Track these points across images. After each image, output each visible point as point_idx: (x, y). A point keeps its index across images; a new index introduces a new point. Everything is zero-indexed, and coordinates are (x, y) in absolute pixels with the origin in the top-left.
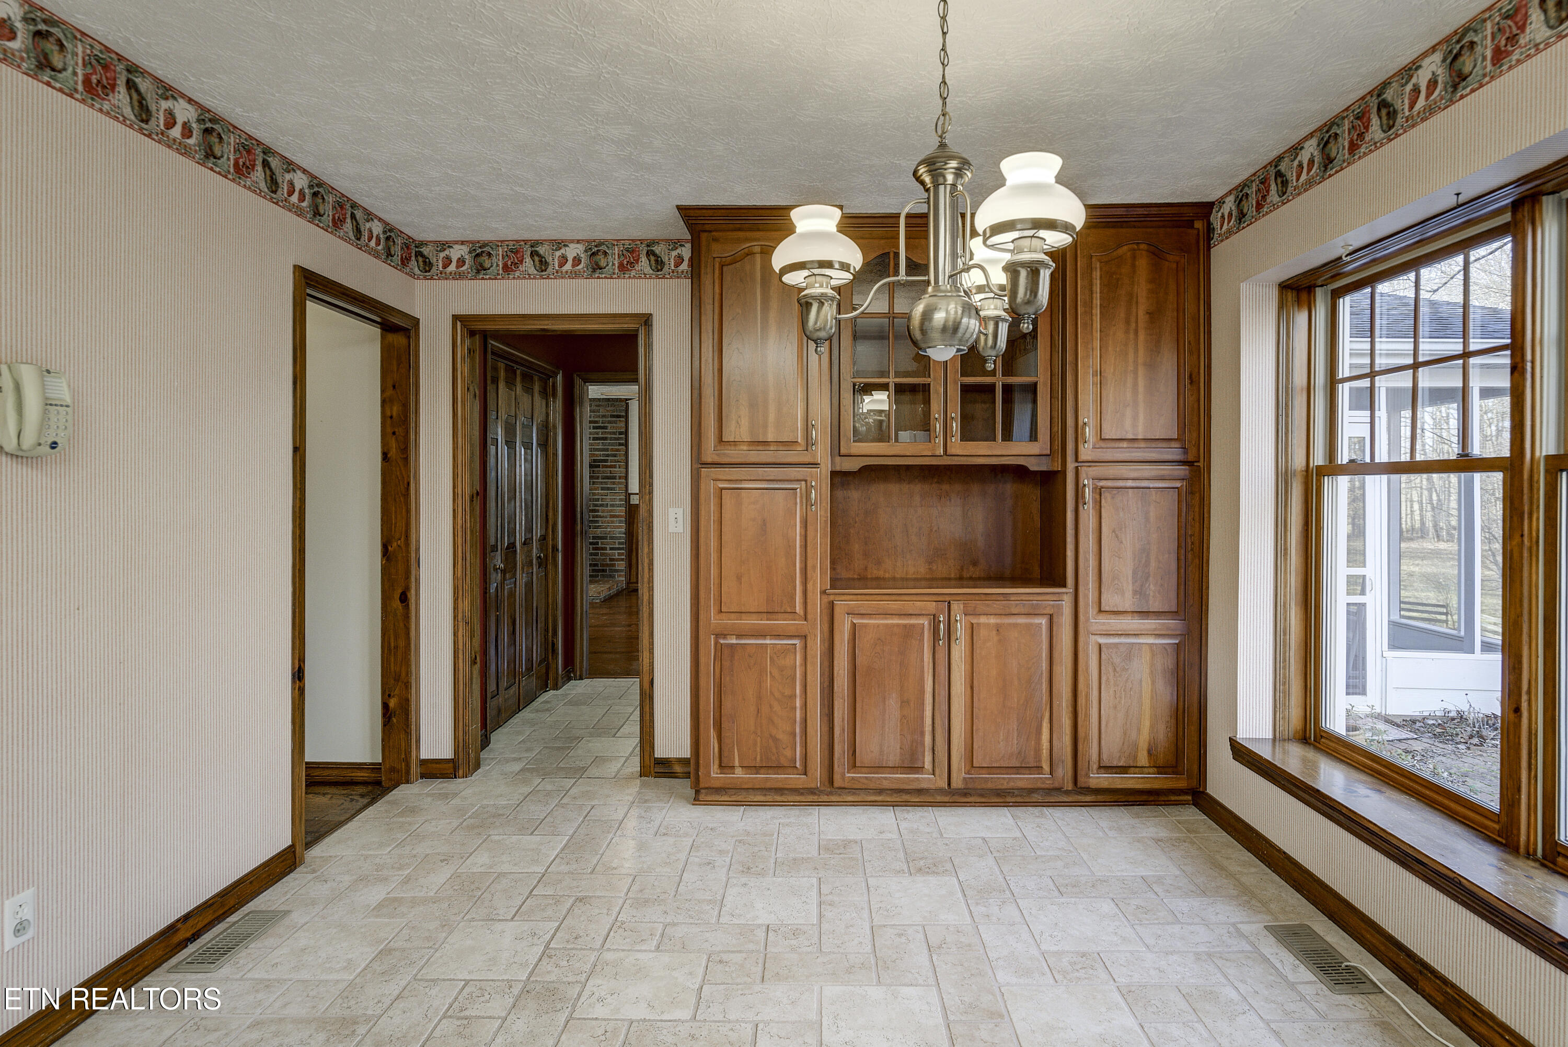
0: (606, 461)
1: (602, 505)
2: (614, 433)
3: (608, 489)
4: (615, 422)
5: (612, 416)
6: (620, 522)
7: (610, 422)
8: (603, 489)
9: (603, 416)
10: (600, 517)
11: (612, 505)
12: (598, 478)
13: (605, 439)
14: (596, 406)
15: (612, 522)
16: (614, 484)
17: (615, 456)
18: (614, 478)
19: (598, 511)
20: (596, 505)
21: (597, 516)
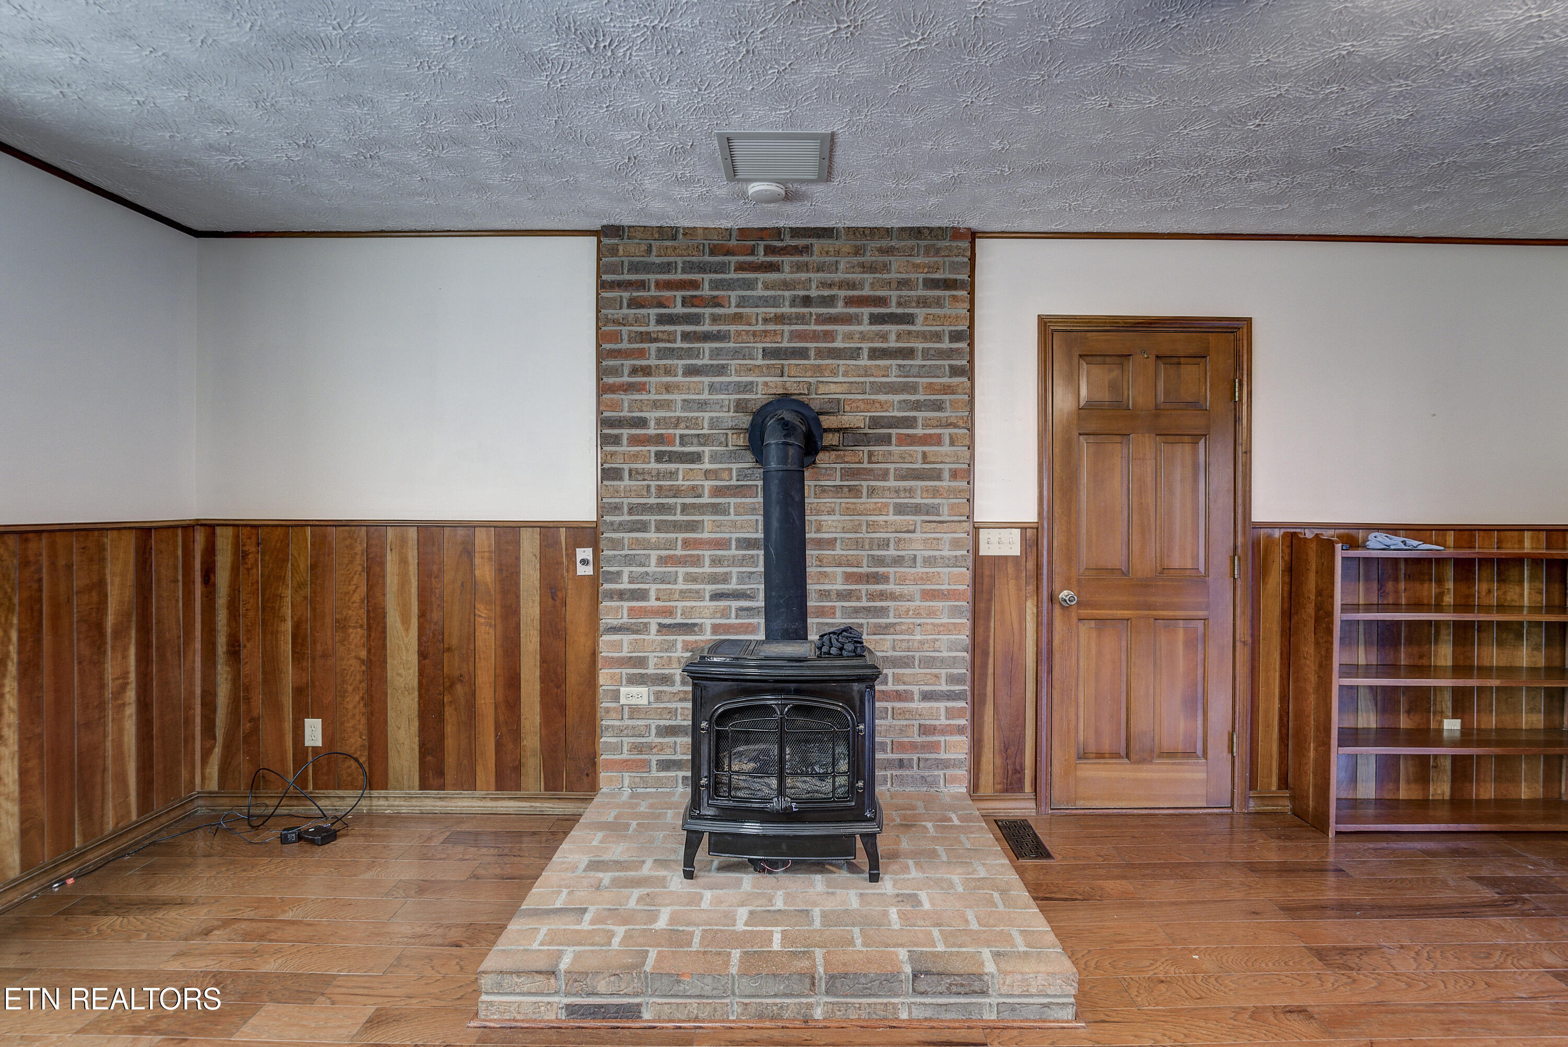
0: (909, 423)
1: (898, 561)
2: (937, 337)
3: (917, 510)
4: (938, 303)
5: (932, 284)
6: (955, 612)
7: (923, 302)
8: (900, 510)
9: (903, 284)
10: (893, 597)
11: (930, 561)
12: (884, 476)
13: (909, 353)
14: (882, 251)
15: (931, 613)
16: (935, 493)
17: (938, 406)
18: (936, 475)
19: (884, 579)
20: (880, 561)
21: (882, 596)
